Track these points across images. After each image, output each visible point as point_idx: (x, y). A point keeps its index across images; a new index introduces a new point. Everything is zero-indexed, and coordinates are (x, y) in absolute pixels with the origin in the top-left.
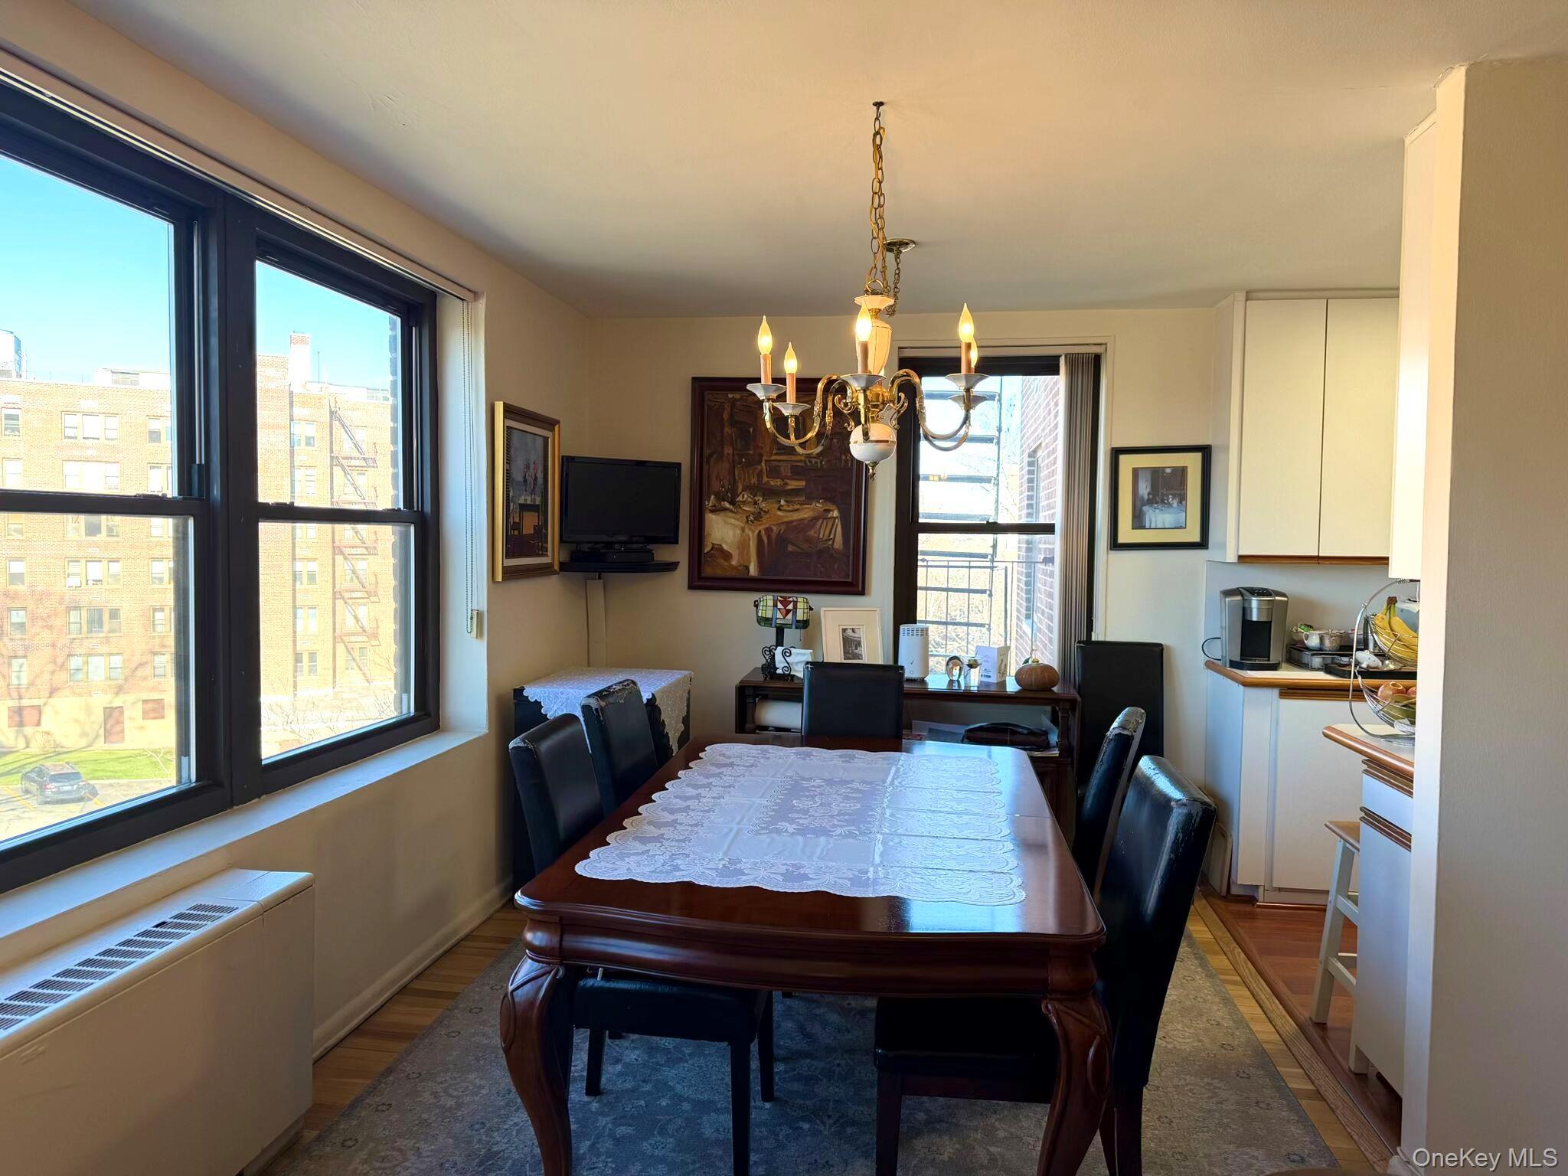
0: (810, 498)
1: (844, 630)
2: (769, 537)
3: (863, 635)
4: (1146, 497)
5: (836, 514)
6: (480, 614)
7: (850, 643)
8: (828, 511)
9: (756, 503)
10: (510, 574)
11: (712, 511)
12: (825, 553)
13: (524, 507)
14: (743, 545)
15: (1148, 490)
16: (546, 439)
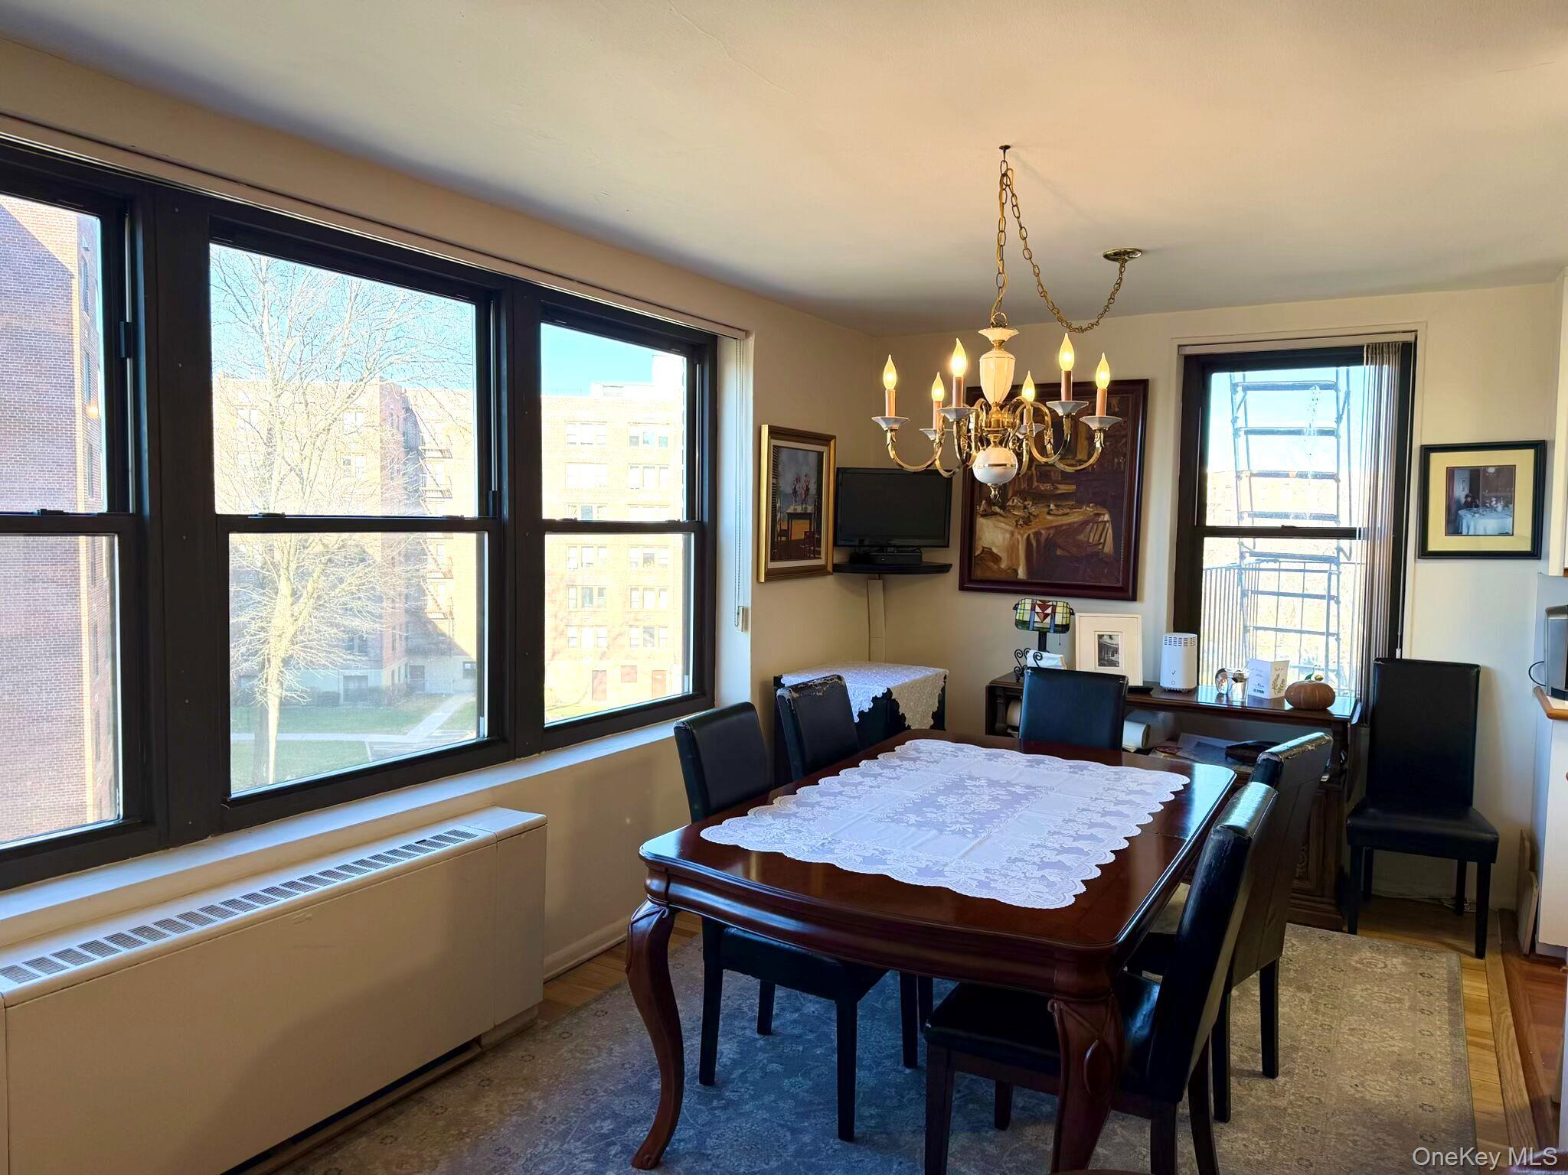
0: (1080, 503)
1: (1100, 637)
2: (1038, 541)
3: (1121, 642)
4: (1463, 500)
5: (1106, 517)
6: (745, 611)
7: (1106, 651)
8: (1099, 515)
9: (1025, 507)
10: (772, 576)
11: (983, 516)
12: (1095, 557)
13: (793, 516)
14: (1012, 549)
15: (1467, 491)
16: (820, 454)
